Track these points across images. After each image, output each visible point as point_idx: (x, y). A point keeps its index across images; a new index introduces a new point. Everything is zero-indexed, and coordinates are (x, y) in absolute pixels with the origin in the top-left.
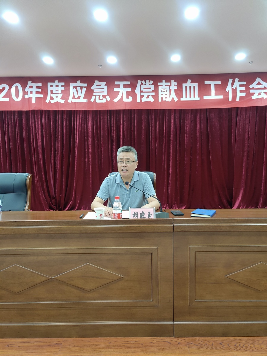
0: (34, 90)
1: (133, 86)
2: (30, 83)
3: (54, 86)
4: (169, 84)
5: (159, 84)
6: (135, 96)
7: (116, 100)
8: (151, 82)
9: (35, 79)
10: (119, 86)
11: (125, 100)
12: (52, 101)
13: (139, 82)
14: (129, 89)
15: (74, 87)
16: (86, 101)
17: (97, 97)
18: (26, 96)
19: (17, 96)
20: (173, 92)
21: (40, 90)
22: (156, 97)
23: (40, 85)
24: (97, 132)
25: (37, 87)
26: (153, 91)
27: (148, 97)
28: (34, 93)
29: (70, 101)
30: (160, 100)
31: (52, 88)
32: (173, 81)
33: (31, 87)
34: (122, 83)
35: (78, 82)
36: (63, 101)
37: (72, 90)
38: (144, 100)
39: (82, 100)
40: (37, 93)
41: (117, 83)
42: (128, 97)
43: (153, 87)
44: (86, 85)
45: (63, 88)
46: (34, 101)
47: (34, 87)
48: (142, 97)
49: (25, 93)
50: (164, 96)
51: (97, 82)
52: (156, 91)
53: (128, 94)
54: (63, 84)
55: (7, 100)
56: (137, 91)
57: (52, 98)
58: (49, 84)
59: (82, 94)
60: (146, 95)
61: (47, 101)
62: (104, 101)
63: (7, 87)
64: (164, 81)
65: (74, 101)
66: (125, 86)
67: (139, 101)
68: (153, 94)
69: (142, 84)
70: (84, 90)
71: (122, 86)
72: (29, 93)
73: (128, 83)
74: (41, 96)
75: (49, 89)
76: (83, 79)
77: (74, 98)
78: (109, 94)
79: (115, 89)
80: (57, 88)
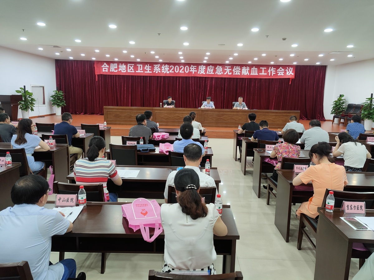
0: (194, 68)
1: (232, 68)
2: (192, 66)
3: (201, 67)
4: (246, 68)
5: (242, 68)
6: (233, 72)
7: (225, 74)
8: (239, 67)
9: (194, 64)
10: (226, 68)
11: (229, 74)
12: (200, 73)
13: (235, 67)
14: (231, 70)
15: (209, 68)
17: (218, 72)
18: (190, 71)
19: (187, 71)
20: (248, 71)
22: (241, 73)
23: (196, 66)
24: (216, 85)
25: (195, 67)
26: (240, 71)
27: (238, 73)
28: (193, 70)
29: (207, 73)
30: (242, 74)
31: (200, 68)
32: (248, 67)
33: (192, 67)
34: (228, 67)
35: (211, 66)
36: (204, 73)
37: (208, 69)
38: (236, 74)
39: (212, 73)
40: (195, 70)
41: (226, 67)
42: (230, 73)
43: (240, 69)
44: (214, 67)
45: (205, 68)
46: (193, 73)
47: (194, 67)
48: (235, 73)
49: (190, 69)
50: (244, 73)
51: (218, 66)
52: (241, 71)
53: (230, 71)
54: (205, 66)
55: (183, 72)
56: (234, 70)
57: (200, 72)
58: (199, 66)
59: (212, 71)
60: (237, 72)
61: (198, 73)
62: (221, 74)
63: (183, 67)
64: (244, 67)
65: (209, 73)
66: (229, 68)
67: (234, 74)
68: (240, 72)
70: (213, 69)
71: (228, 68)
72: (191, 69)
73: (230, 67)
74: (196, 71)
75: (199, 68)
78: (223, 71)
79: (225, 69)
80: (203, 68)
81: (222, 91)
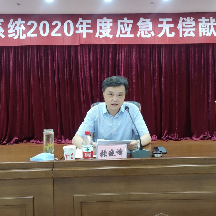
0: (85, 26)
1: (176, 22)
2: (80, 20)
3: (103, 22)
4: (208, 20)
5: (199, 20)
6: (177, 32)
7: (160, 35)
8: (192, 19)
9: (85, 17)
10: (162, 23)
11: (168, 35)
12: (101, 36)
13: (181, 19)
14: (172, 26)
15: (121, 23)
16: (132, 36)
17: (143, 33)
18: (77, 32)
19: (69, 32)
20: (212, 28)
21: (89, 26)
22: (197, 32)
23: (90, 21)
24: (140, 64)
25: (87, 24)
26: (194, 27)
27: (189, 33)
28: (84, 28)
29: (117, 36)
30: (201, 35)
31: (101, 25)
32: (211, 18)
33: (82, 23)
34: (165, 20)
35: (125, 19)
36: (111, 36)
37: (120, 26)
38: (186, 35)
39: (128, 35)
40: (87, 29)
41: (160, 20)
42: (170, 33)
43: (194, 24)
44: (132, 21)
45: (111, 24)
46: (84, 36)
47: (84, 24)
48: (184, 32)
49: (76, 29)
50: (204, 32)
51: (142, 19)
52: (197, 27)
53: (171, 30)
54: (111, 20)
55: (60, 35)
56: (179, 27)
57: (101, 33)
58: (98, 21)
59: (129, 30)
60: (187, 30)
61: (97, 36)
62: (149, 36)
63: (60, 24)
64: (203, 18)
65: (122, 36)
66: (168, 23)
67: (181, 36)
68: (194, 29)
69: (183, 21)
70: (130, 26)
71: (165, 23)
72: (80, 29)
73: (171, 20)
74: (91, 31)
75: (98, 25)
76: (130, 16)
77: (121, 33)
78: (153, 30)
79: (159, 26)
80: (106, 24)
81: (154, 76)
